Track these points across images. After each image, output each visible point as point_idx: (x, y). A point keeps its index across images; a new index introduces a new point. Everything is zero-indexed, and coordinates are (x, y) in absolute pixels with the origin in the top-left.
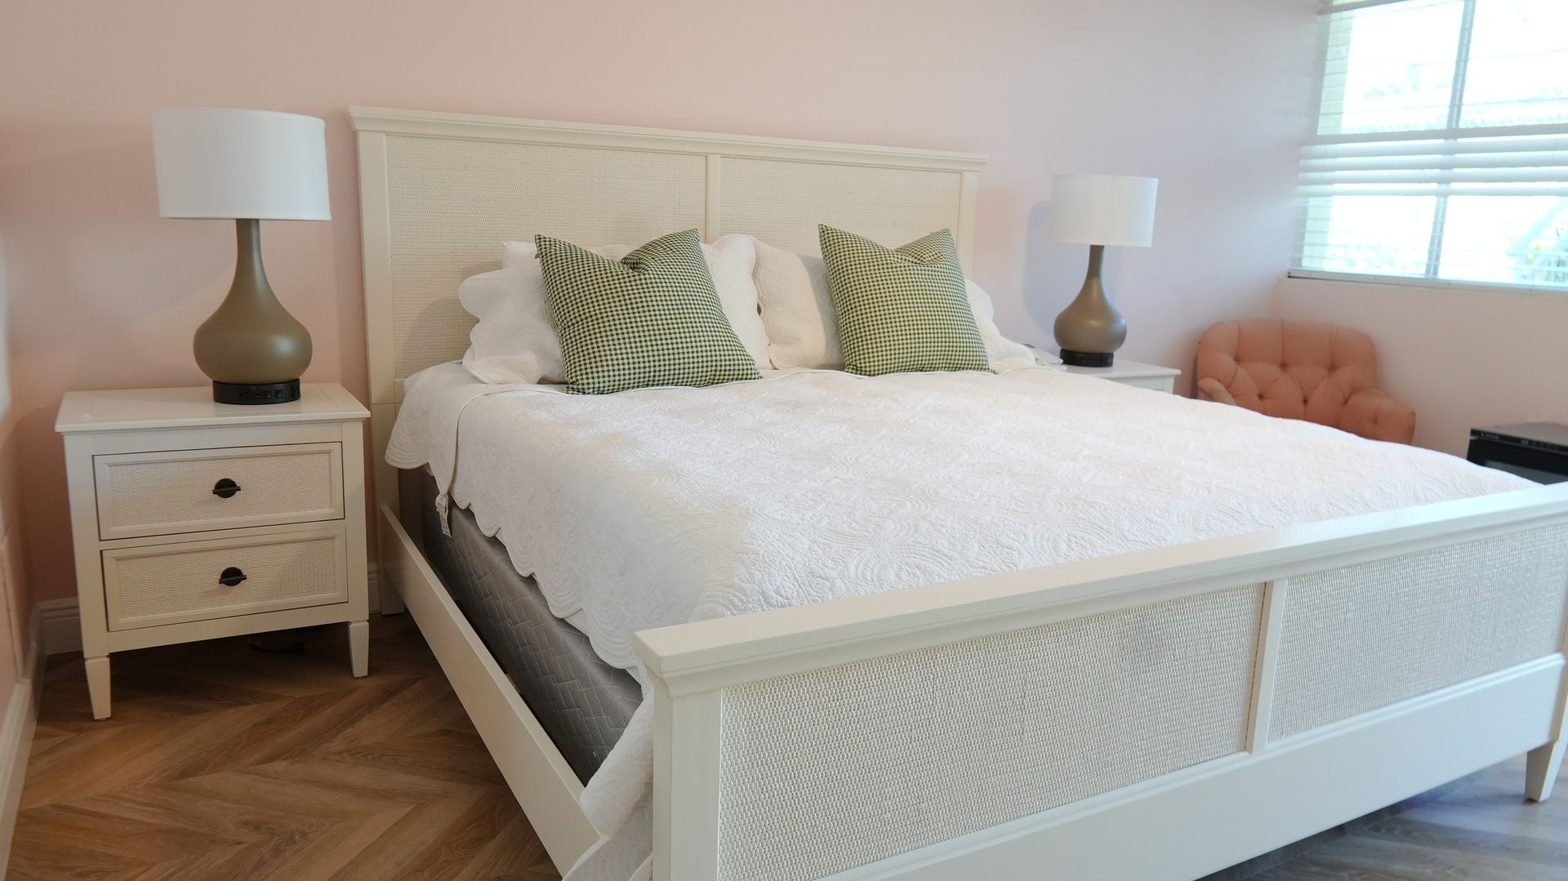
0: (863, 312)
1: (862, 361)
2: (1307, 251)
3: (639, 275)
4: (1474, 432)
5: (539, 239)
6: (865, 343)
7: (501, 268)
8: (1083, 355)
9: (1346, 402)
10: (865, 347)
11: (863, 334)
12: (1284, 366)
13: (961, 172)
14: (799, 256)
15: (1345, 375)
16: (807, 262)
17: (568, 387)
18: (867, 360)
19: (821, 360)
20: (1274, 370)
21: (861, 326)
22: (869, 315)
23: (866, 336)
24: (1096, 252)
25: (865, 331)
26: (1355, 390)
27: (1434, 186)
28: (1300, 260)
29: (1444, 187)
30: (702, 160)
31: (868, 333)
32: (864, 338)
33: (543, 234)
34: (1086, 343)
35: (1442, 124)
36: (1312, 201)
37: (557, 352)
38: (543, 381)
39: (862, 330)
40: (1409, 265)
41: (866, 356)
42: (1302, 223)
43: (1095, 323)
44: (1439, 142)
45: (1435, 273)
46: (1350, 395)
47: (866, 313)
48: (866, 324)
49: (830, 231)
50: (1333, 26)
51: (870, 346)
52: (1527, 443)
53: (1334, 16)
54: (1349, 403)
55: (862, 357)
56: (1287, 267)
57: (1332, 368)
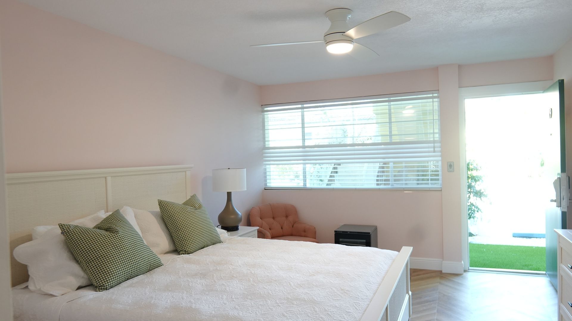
0: (184, 230)
1: (187, 248)
2: (268, 181)
3: (116, 234)
4: (335, 231)
5: (61, 226)
6: (187, 241)
7: (32, 240)
8: (231, 228)
9: (293, 227)
10: (187, 243)
11: (186, 238)
12: (273, 218)
13: (185, 172)
14: (150, 212)
15: (291, 218)
16: (153, 213)
17: (99, 289)
18: (189, 248)
19: (167, 251)
20: (272, 220)
21: (184, 235)
22: (186, 231)
23: (187, 239)
24: (229, 194)
25: (186, 237)
26: (295, 223)
27: (302, 162)
28: (266, 184)
29: (304, 162)
30: (104, 179)
31: (187, 238)
32: (186, 240)
33: (62, 223)
34: (231, 224)
35: (300, 144)
36: (268, 166)
37: (82, 273)
38: (79, 288)
39: (185, 237)
40: (298, 183)
41: (188, 246)
42: (265, 173)
43: (233, 217)
44: (301, 149)
45: (306, 186)
46: (294, 224)
47: (185, 231)
48: (186, 235)
49: (163, 202)
50: (266, 116)
51: (189, 242)
52: (349, 232)
53: (265, 113)
54: (294, 226)
55: (187, 247)
56: (264, 187)
57: (287, 217)
